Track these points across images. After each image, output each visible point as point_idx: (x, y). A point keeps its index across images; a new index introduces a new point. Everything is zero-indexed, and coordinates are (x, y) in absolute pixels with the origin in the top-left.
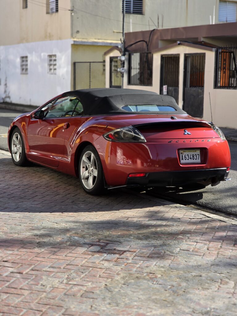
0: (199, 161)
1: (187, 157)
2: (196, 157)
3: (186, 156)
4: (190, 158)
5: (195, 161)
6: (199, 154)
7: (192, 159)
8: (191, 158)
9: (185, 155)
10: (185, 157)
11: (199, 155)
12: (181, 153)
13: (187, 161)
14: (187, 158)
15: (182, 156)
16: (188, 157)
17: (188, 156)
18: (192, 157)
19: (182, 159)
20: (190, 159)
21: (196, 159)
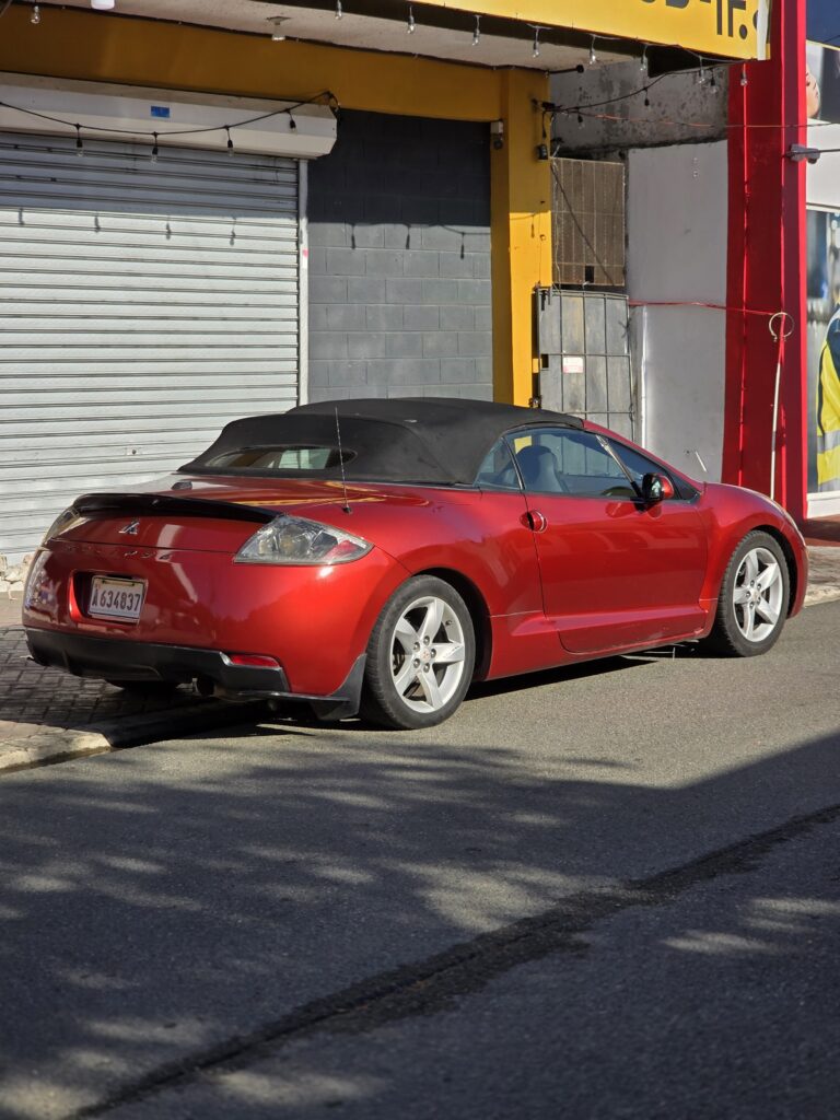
0: (136, 614)
1: (107, 597)
2: (132, 601)
5: (125, 614)
6: (141, 593)
7: (119, 606)
8: (116, 603)
9: (105, 593)
10: (103, 597)
11: (139, 596)
12: (96, 586)
13: (105, 611)
14: (108, 601)
15: (97, 594)
16: (111, 598)
17: (111, 595)
18: (119, 599)
19: (95, 603)
20: (113, 607)
21: (129, 608)
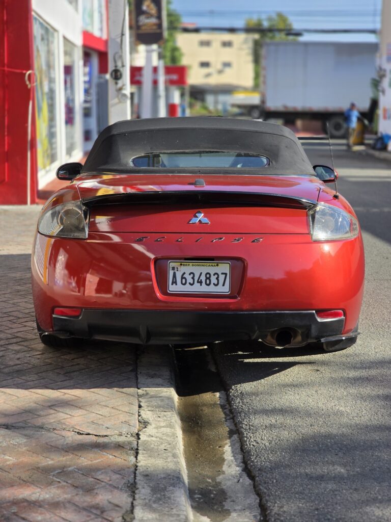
0: (225, 289)
1: (188, 277)
2: (217, 279)
3: (185, 276)
4: (198, 282)
5: (212, 289)
6: (228, 272)
7: (204, 284)
8: (201, 282)
9: (184, 273)
10: (182, 278)
11: (226, 274)
12: (173, 268)
13: (188, 289)
14: (190, 280)
16: (193, 278)
17: (192, 275)
18: (203, 278)
19: (174, 282)
20: (197, 284)
21: (216, 285)
